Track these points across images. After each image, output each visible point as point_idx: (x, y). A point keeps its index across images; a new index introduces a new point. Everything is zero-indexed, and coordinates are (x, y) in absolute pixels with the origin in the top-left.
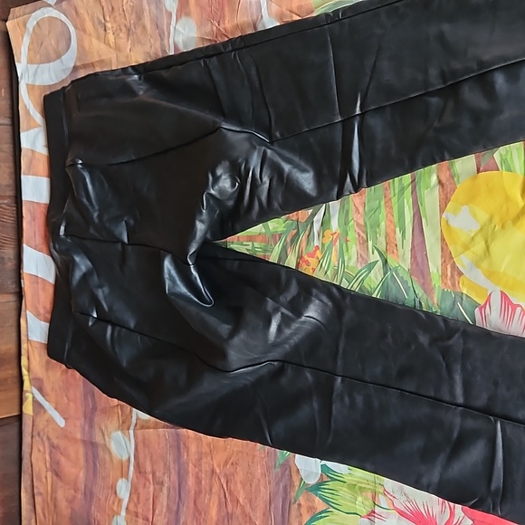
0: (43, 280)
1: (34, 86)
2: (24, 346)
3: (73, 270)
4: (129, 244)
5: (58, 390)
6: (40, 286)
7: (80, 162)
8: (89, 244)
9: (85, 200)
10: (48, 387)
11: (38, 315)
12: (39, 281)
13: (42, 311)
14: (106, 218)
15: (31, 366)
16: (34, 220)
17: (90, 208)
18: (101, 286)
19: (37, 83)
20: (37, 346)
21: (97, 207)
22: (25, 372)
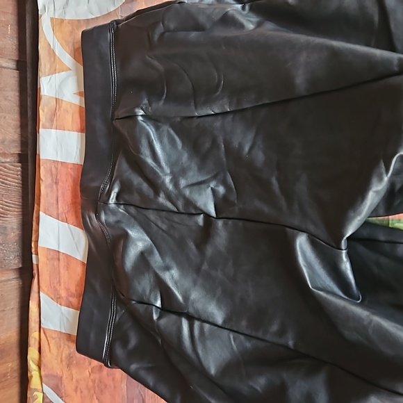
0: (67, 256)
1: (62, 21)
2: (34, 335)
3: (125, 248)
4: (218, 218)
5: (85, 392)
6: (62, 263)
7: (141, 112)
8: (152, 215)
9: (150, 161)
10: (68, 386)
11: (57, 298)
12: (61, 257)
13: (63, 294)
14: (183, 183)
15: (44, 361)
16: (56, 183)
17: (158, 170)
18: (167, 268)
19: (68, 17)
20: (54, 335)
21: (168, 171)
22: (32, 366)
